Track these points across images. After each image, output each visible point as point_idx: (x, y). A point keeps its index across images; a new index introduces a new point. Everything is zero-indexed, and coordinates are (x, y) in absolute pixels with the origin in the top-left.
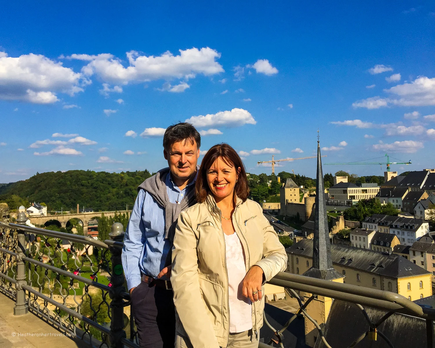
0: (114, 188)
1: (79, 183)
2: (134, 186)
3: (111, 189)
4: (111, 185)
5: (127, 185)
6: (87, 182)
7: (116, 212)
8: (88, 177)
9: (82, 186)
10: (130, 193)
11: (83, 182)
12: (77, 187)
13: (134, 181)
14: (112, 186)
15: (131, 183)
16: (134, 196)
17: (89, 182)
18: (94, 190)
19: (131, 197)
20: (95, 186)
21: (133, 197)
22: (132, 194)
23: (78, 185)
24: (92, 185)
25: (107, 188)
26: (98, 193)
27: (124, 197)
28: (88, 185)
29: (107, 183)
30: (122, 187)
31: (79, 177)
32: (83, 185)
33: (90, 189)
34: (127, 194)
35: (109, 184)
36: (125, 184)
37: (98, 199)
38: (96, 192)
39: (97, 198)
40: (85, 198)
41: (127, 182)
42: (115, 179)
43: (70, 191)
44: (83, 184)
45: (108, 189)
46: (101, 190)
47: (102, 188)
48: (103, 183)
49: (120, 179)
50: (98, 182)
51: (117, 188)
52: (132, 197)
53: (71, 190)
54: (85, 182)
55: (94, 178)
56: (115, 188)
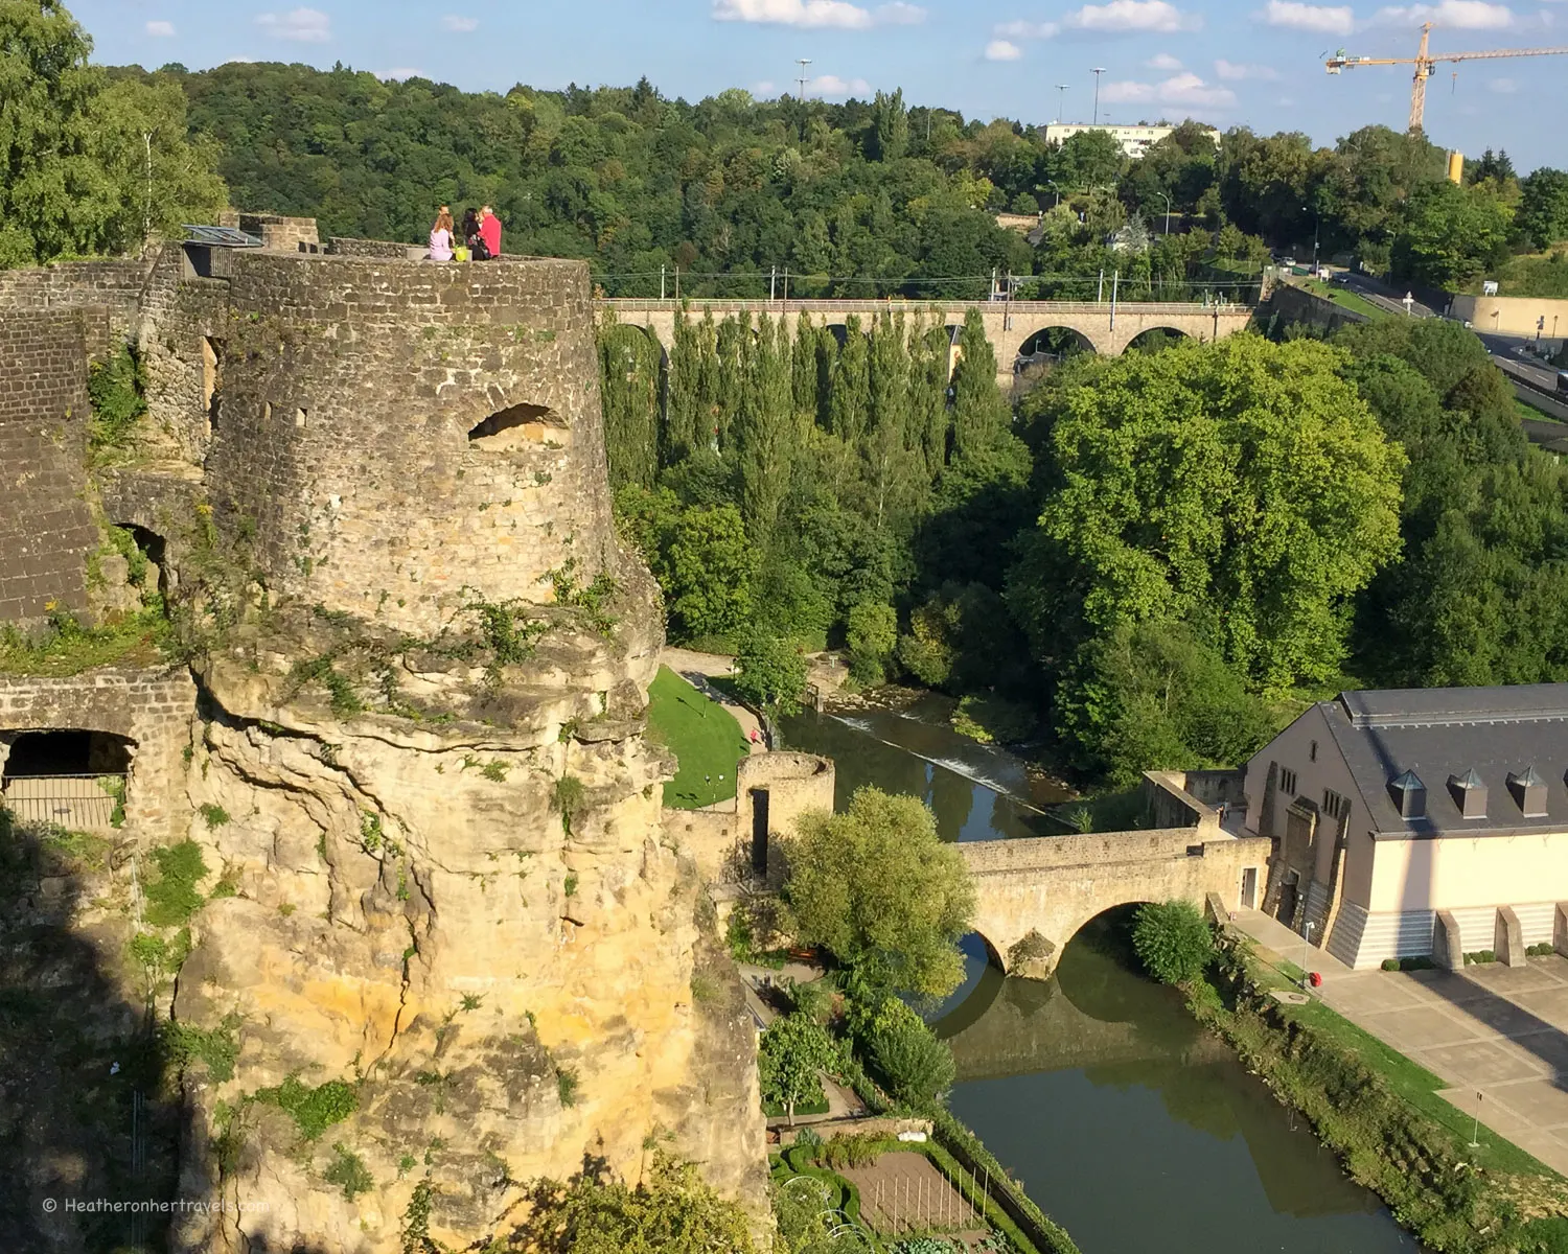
0: (484, 170)
1: (296, 134)
2: (592, 164)
3: (468, 175)
4: (472, 153)
5: (556, 159)
6: (338, 129)
7: (685, 307)
8: (342, 106)
9: (313, 153)
10: (577, 202)
11: (320, 128)
12: (285, 154)
13: (595, 140)
14: (474, 161)
15: (578, 148)
16: (599, 224)
17: (351, 135)
18: (376, 176)
19: (579, 226)
20: (382, 155)
21: (594, 228)
22: (591, 209)
23: (291, 144)
24: (365, 151)
25: (448, 172)
26: (402, 198)
27: (542, 225)
28: (343, 145)
29: (448, 139)
30: (533, 167)
31: (295, 103)
32: (316, 149)
33: (358, 172)
34: (560, 209)
35: (460, 149)
36: (547, 154)
37: (401, 228)
38: (388, 187)
39: (399, 222)
40: (332, 217)
41: (556, 141)
42: (487, 120)
43: (253, 174)
44: (317, 140)
45: (455, 176)
46: (415, 178)
47: (422, 169)
48: (427, 143)
49: (517, 126)
50: (399, 134)
51: (502, 171)
52: (587, 228)
53: (256, 168)
54: (331, 128)
55: (375, 114)
56: (494, 172)
